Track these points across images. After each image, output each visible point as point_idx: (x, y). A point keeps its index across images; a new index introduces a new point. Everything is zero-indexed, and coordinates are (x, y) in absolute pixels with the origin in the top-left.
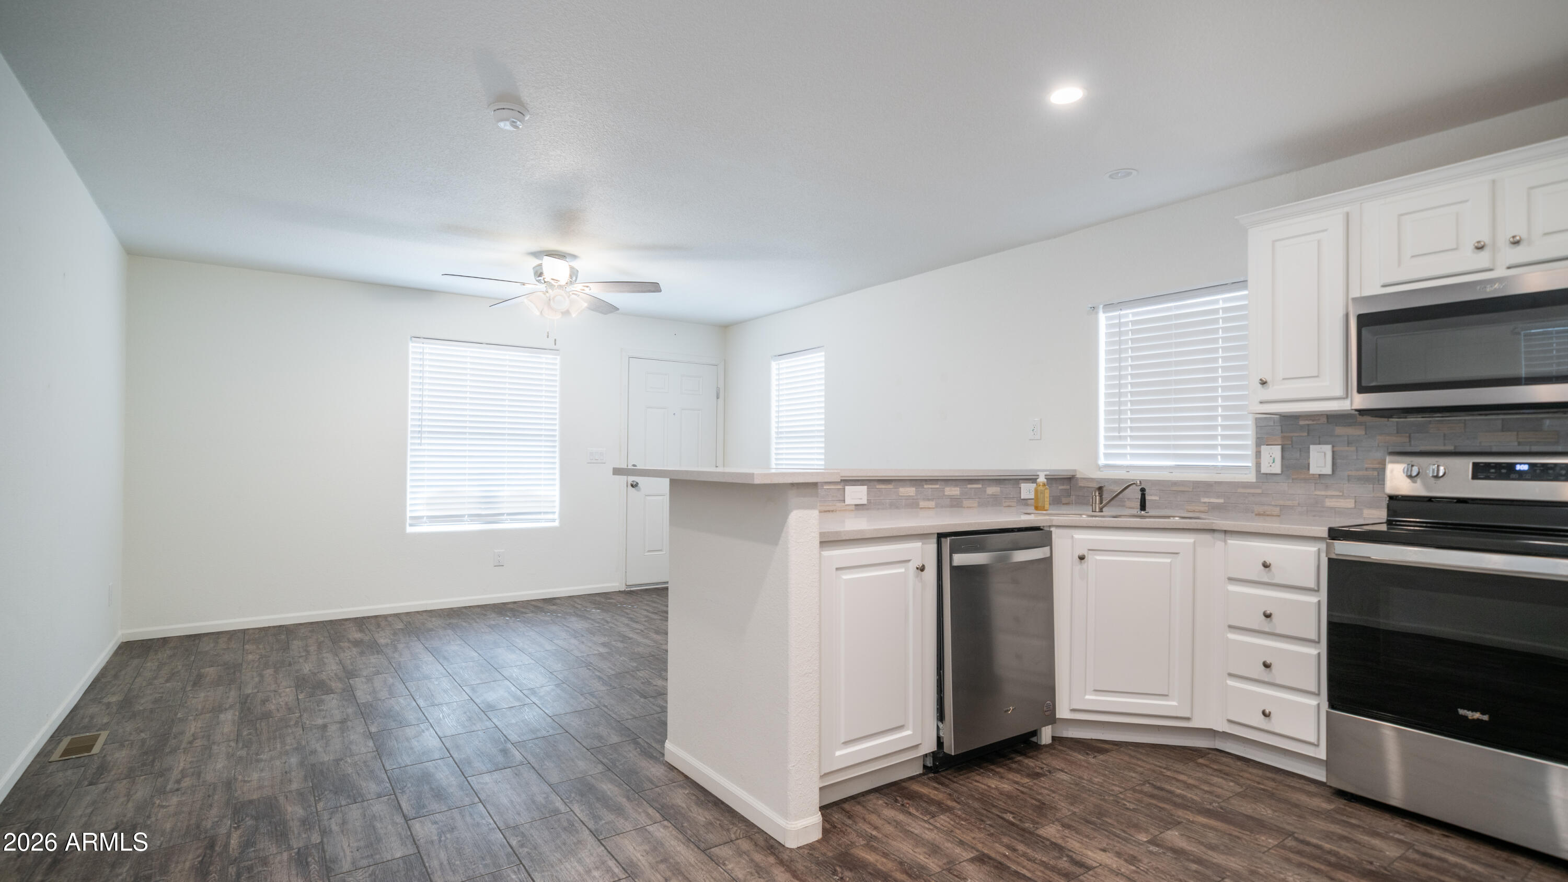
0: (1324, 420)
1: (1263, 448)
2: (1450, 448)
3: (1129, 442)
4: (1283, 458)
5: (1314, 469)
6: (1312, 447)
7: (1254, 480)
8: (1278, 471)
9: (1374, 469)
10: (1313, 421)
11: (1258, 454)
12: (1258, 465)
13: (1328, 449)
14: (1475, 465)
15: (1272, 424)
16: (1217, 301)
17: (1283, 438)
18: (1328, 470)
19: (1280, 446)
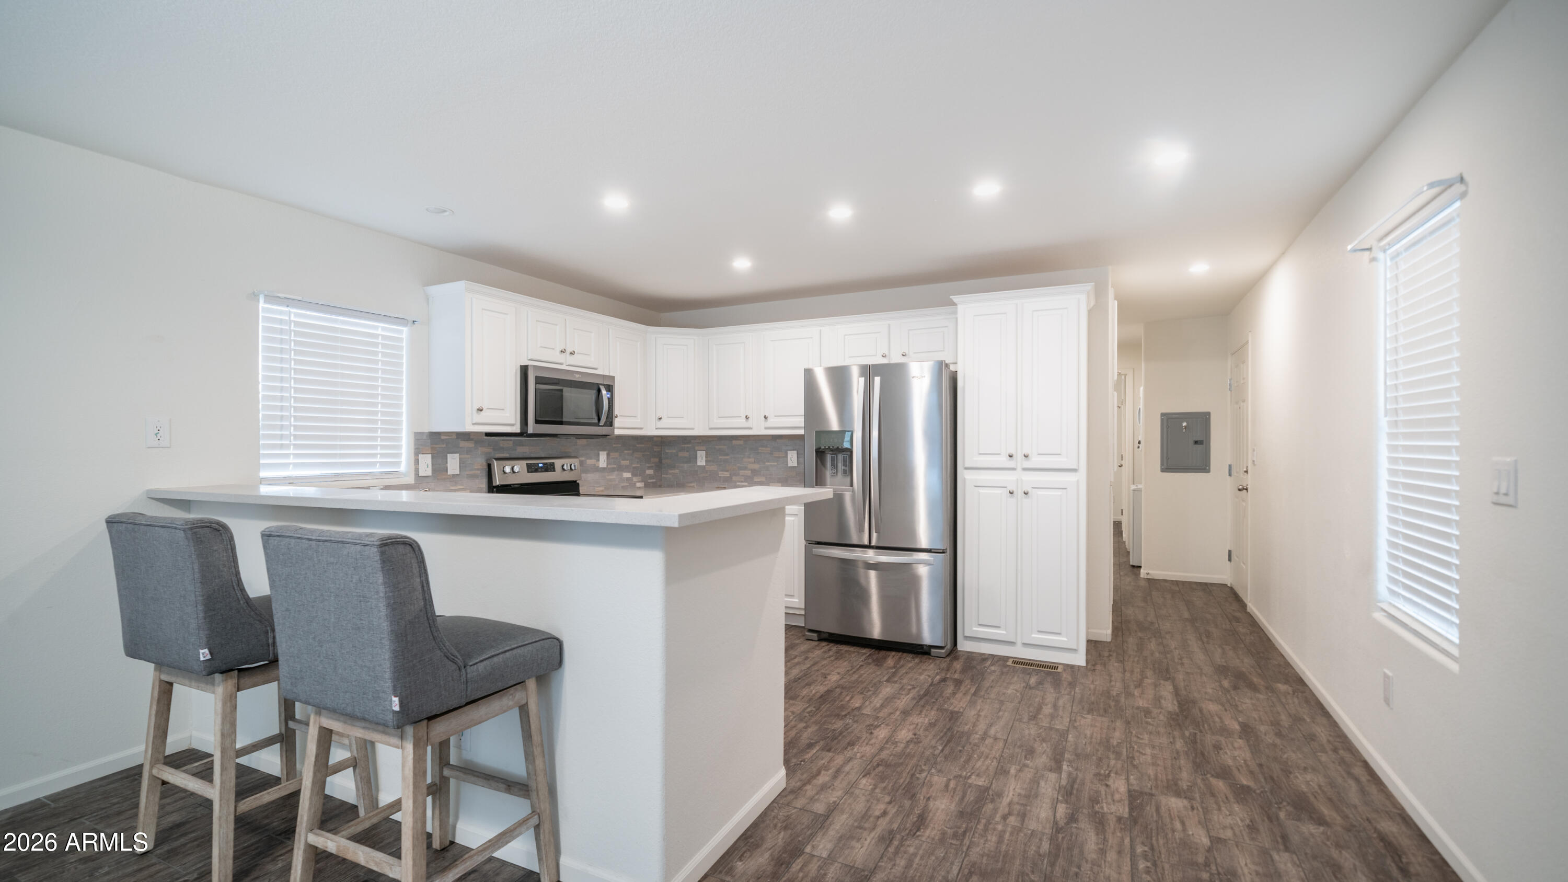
0: (454, 437)
1: (420, 456)
2: (507, 455)
3: (291, 451)
4: (433, 464)
5: (450, 472)
6: (449, 455)
7: (413, 483)
8: (430, 474)
9: (478, 469)
10: (449, 436)
11: (417, 462)
12: (417, 470)
13: (457, 456)
14: (527, 464)
15: (425, 437)
16: (376, 328)
17: (432, 448)
18: (457, 472)
19: (430, 455)
